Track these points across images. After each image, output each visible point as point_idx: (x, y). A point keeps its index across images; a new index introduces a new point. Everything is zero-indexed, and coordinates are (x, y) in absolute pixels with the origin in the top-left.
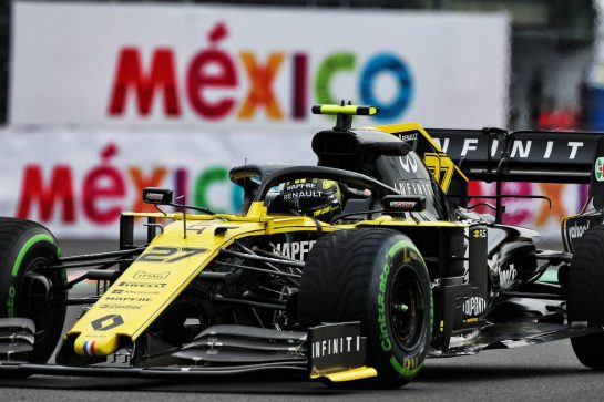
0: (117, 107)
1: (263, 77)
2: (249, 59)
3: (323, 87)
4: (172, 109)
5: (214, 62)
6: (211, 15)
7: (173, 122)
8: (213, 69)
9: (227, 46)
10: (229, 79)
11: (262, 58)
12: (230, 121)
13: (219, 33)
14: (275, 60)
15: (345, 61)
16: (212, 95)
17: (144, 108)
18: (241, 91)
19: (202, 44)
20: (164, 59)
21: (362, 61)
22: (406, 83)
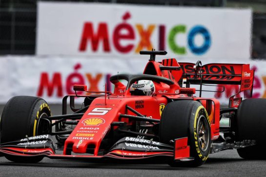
0: (83, 48)
1: (146, 35)
2: (140, 27)
3: (172, 40)
4: (107, 49)
5: (125, 29)
6: (123, 8)
7: (107, 54)
8: (124, 32)
9: (130, 22)
10: (131, 36)
11: (145, 27)
12: (132, 54)
13: (127, 16)
14: (151, 28)
15: (182, 29)
16: (124, 43)
17: (95, 48)
18: (137, 41)
19: (120, 21)
20: (103, 27)
21: (189, 29)
22: (208, 38)
